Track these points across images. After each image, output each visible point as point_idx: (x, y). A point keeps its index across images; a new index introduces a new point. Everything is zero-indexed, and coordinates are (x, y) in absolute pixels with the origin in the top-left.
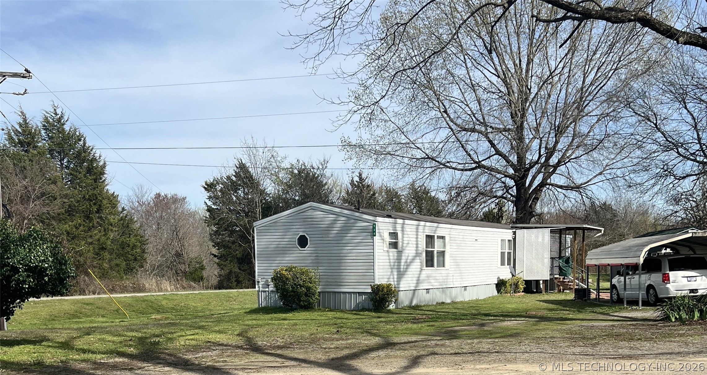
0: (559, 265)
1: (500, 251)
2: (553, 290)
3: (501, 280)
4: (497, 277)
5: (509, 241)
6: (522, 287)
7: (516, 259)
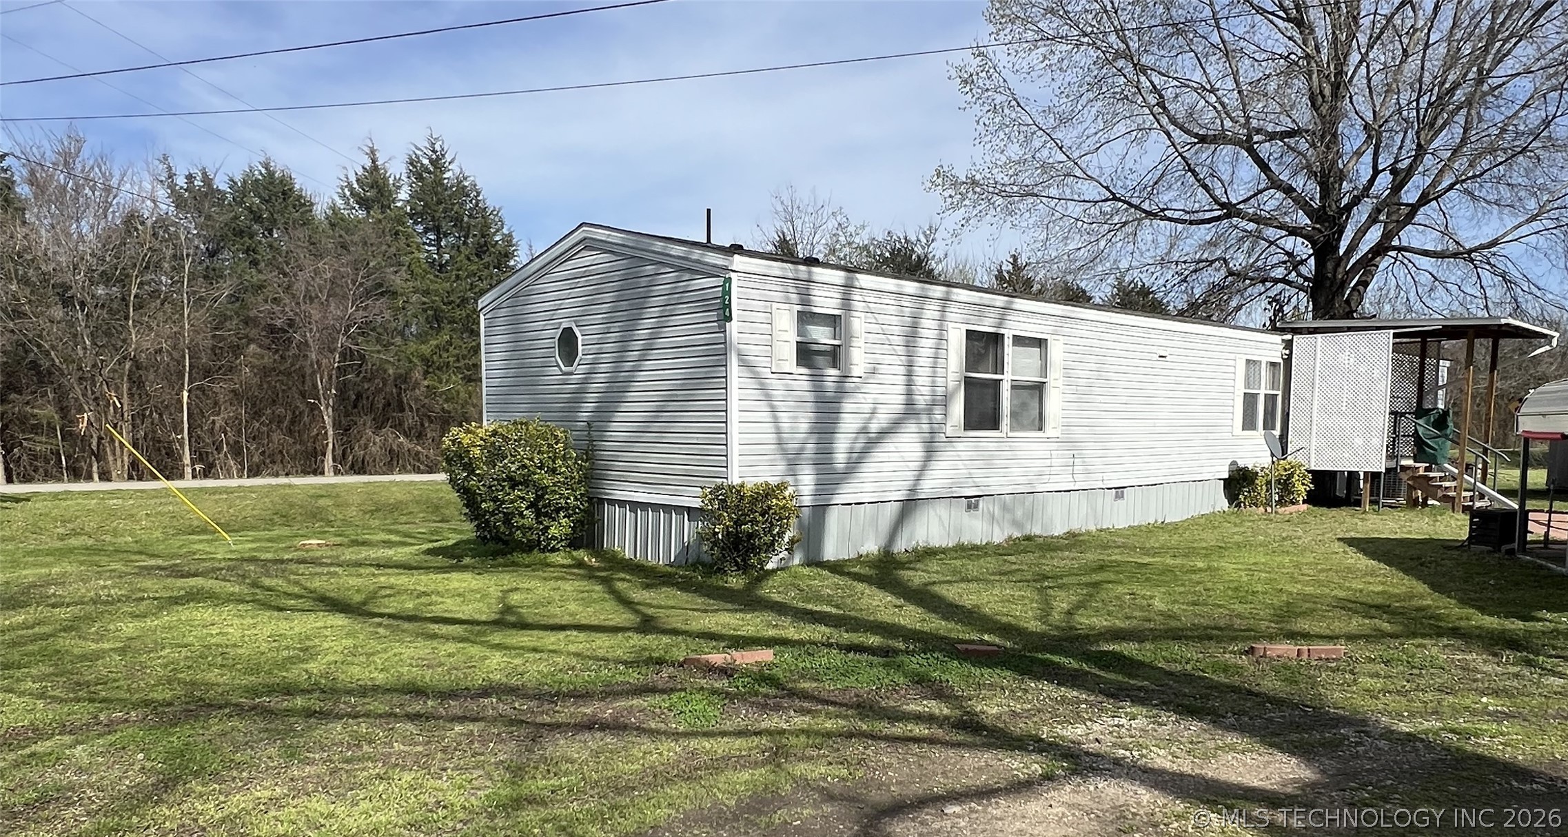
0: (1416, 430)
1: (1241, 390)
2: (1393, 497)
3: (1241, 469)
4: (1229, 462)
5: (1273, 364)
6: (1302, 488)
7: (1291, 413)
